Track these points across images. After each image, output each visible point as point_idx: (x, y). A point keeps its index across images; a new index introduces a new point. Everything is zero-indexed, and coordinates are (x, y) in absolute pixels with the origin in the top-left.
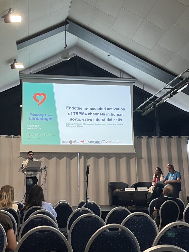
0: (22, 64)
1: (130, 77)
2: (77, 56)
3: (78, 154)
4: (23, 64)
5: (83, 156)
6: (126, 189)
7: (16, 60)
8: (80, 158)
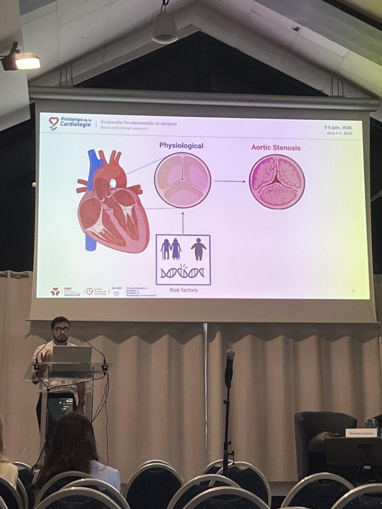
0: (37, 57)
1: (361, 95)
2: (200, 32)
3: (203, 328)
4: (39, 56)
5: (218, 334)
6: (350, 433)
7: (18, 45)
8: (211, 338)
